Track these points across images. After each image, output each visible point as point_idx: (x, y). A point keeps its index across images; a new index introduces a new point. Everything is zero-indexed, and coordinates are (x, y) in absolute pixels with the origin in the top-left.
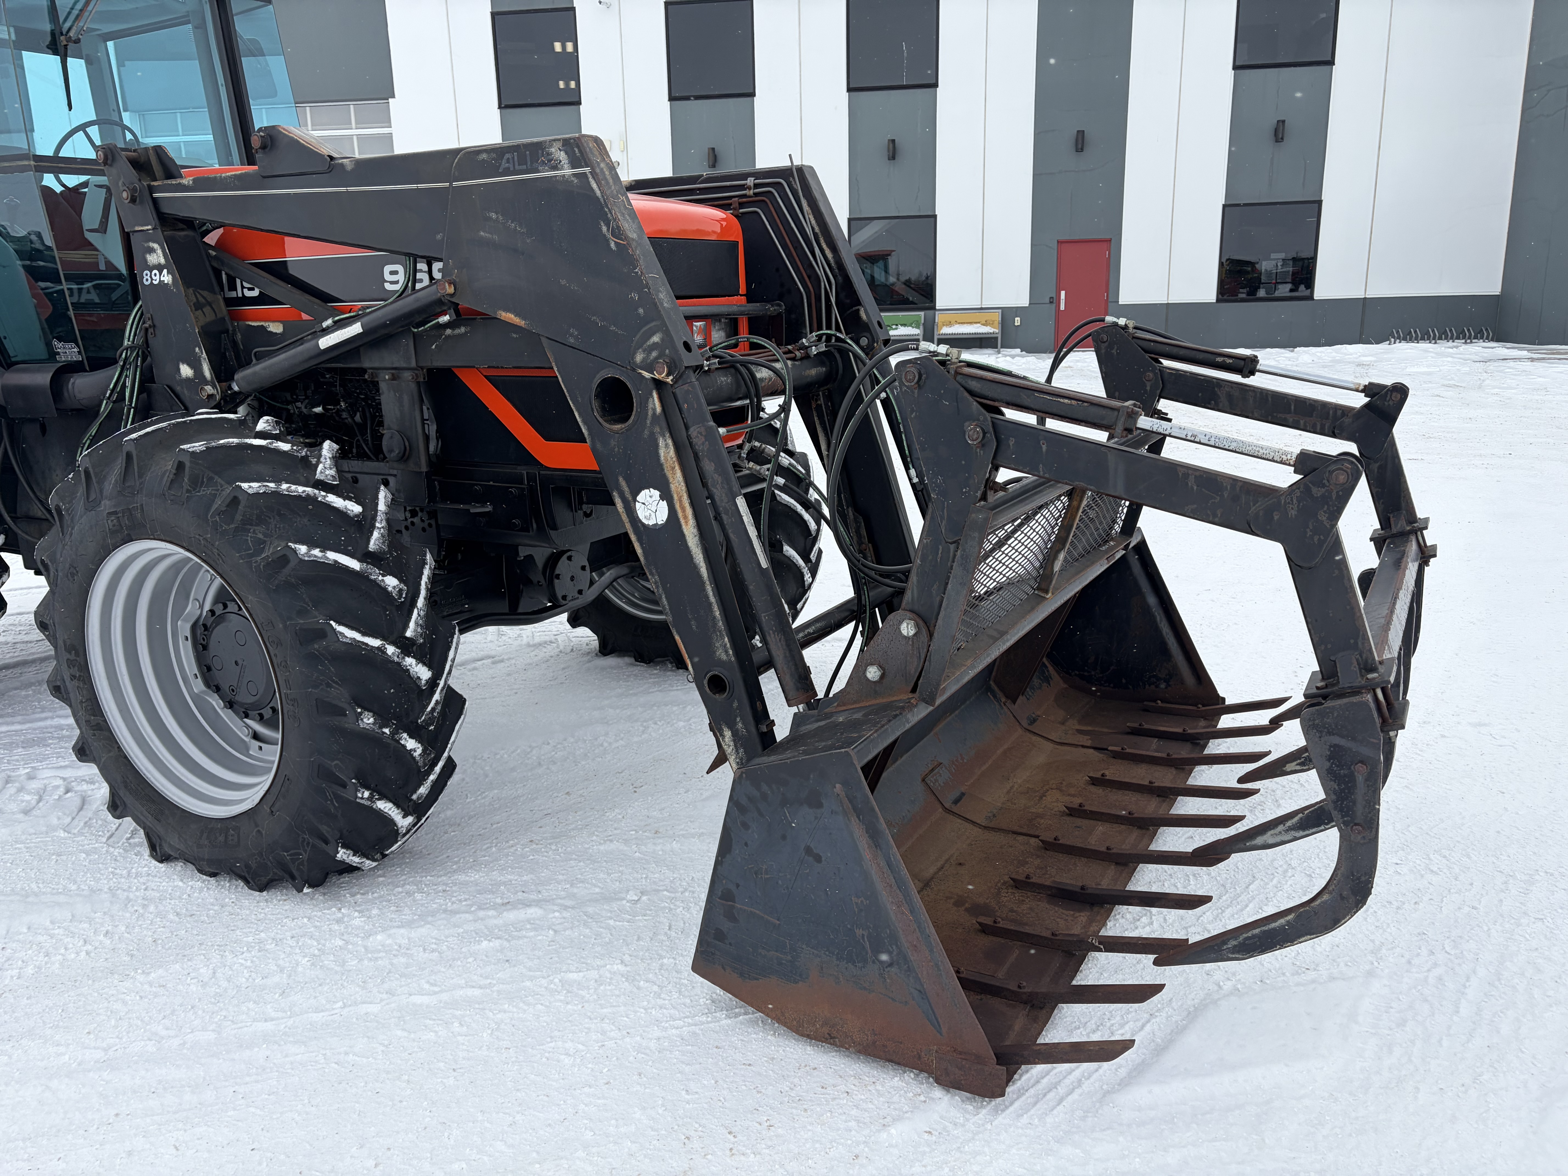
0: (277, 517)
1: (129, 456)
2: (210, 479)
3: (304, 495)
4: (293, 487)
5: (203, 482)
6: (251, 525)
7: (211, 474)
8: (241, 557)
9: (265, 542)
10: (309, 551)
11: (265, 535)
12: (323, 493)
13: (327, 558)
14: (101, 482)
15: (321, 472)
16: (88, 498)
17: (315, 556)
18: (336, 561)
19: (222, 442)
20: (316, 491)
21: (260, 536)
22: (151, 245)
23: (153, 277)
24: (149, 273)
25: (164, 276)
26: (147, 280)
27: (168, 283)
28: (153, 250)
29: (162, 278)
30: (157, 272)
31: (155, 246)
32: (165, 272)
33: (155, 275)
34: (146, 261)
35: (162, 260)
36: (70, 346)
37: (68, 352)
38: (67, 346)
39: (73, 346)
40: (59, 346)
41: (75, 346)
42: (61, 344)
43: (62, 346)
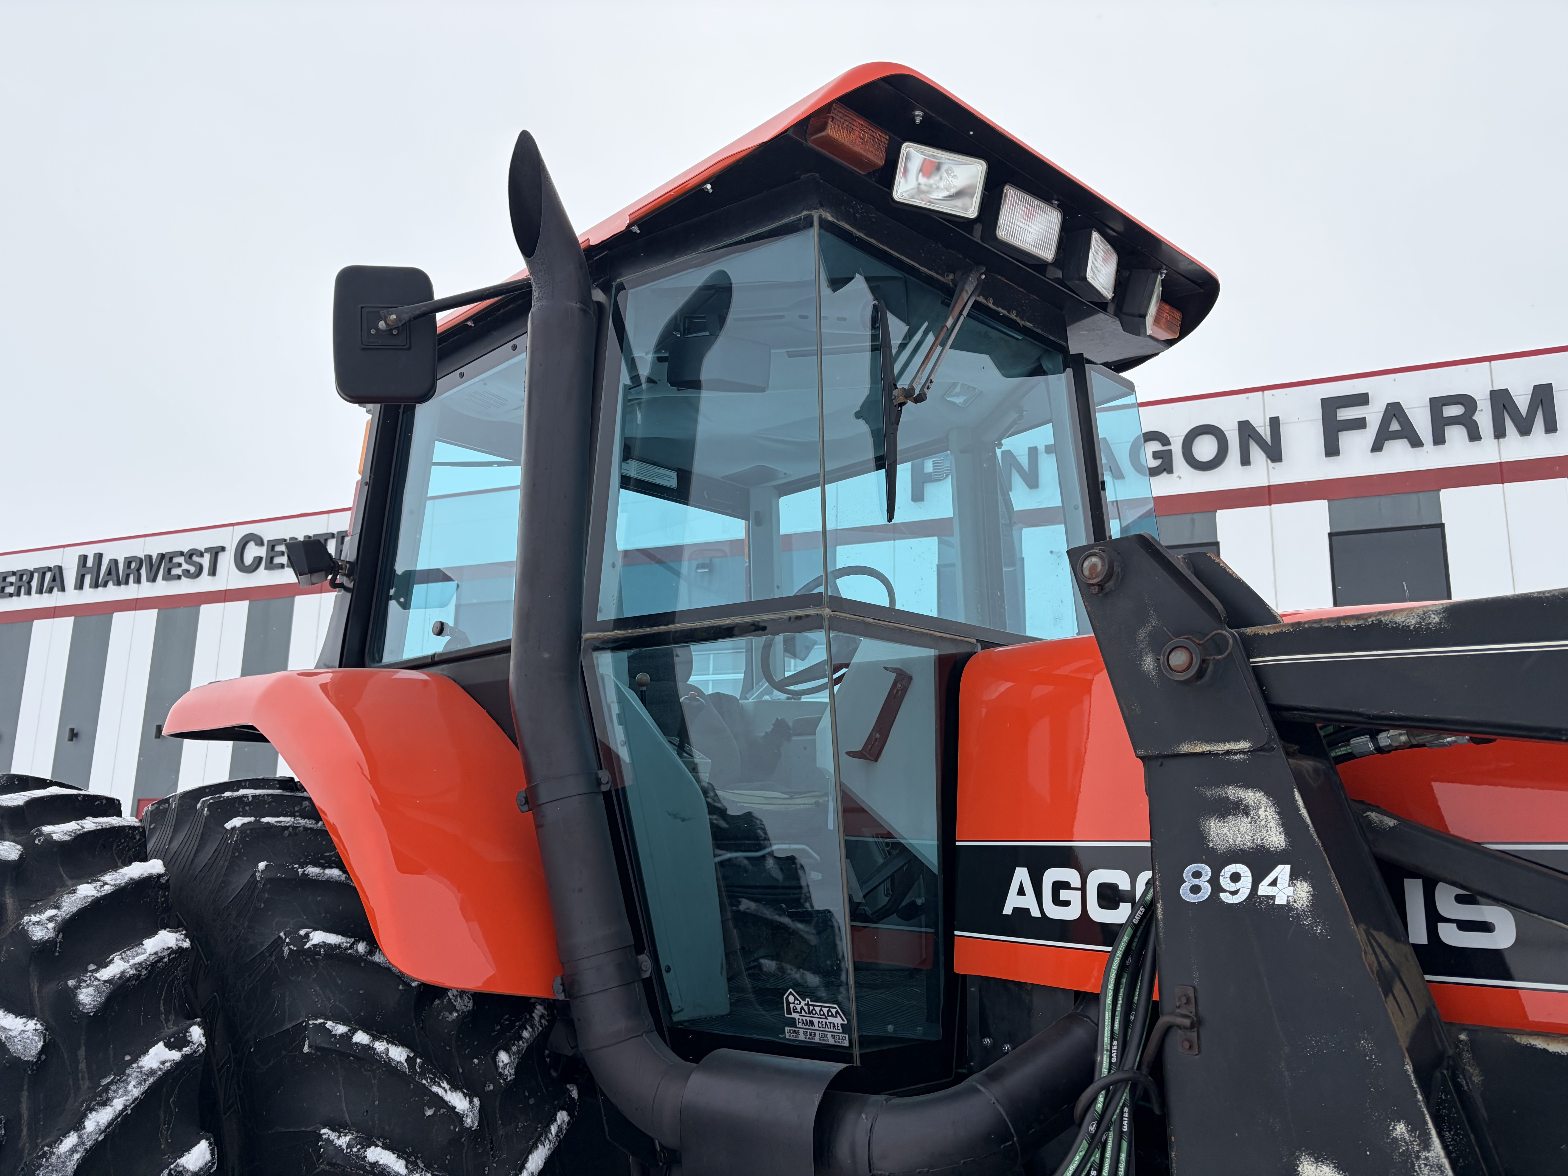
22: (1233, 793)
23: (1225, 882)
24: (1207, 871)
25: (1274, 883)
26: (1196, 889)
27: (1288, 908)
28: (1239, 809)
29: (1264, 889)
30: (1244, 871)
31: (1251, 796)
32: (1283, 871)
33: (1236, 877)
34: (1202, 837)
35: (1276, 839)
36: (825, 1010)
37: (816, 1021)
38: (818, 1009)
39: (833, 1011)
40: (799, 1007)
41: (837, 1012)
42: (803, 1003)
43: (806, 1008)
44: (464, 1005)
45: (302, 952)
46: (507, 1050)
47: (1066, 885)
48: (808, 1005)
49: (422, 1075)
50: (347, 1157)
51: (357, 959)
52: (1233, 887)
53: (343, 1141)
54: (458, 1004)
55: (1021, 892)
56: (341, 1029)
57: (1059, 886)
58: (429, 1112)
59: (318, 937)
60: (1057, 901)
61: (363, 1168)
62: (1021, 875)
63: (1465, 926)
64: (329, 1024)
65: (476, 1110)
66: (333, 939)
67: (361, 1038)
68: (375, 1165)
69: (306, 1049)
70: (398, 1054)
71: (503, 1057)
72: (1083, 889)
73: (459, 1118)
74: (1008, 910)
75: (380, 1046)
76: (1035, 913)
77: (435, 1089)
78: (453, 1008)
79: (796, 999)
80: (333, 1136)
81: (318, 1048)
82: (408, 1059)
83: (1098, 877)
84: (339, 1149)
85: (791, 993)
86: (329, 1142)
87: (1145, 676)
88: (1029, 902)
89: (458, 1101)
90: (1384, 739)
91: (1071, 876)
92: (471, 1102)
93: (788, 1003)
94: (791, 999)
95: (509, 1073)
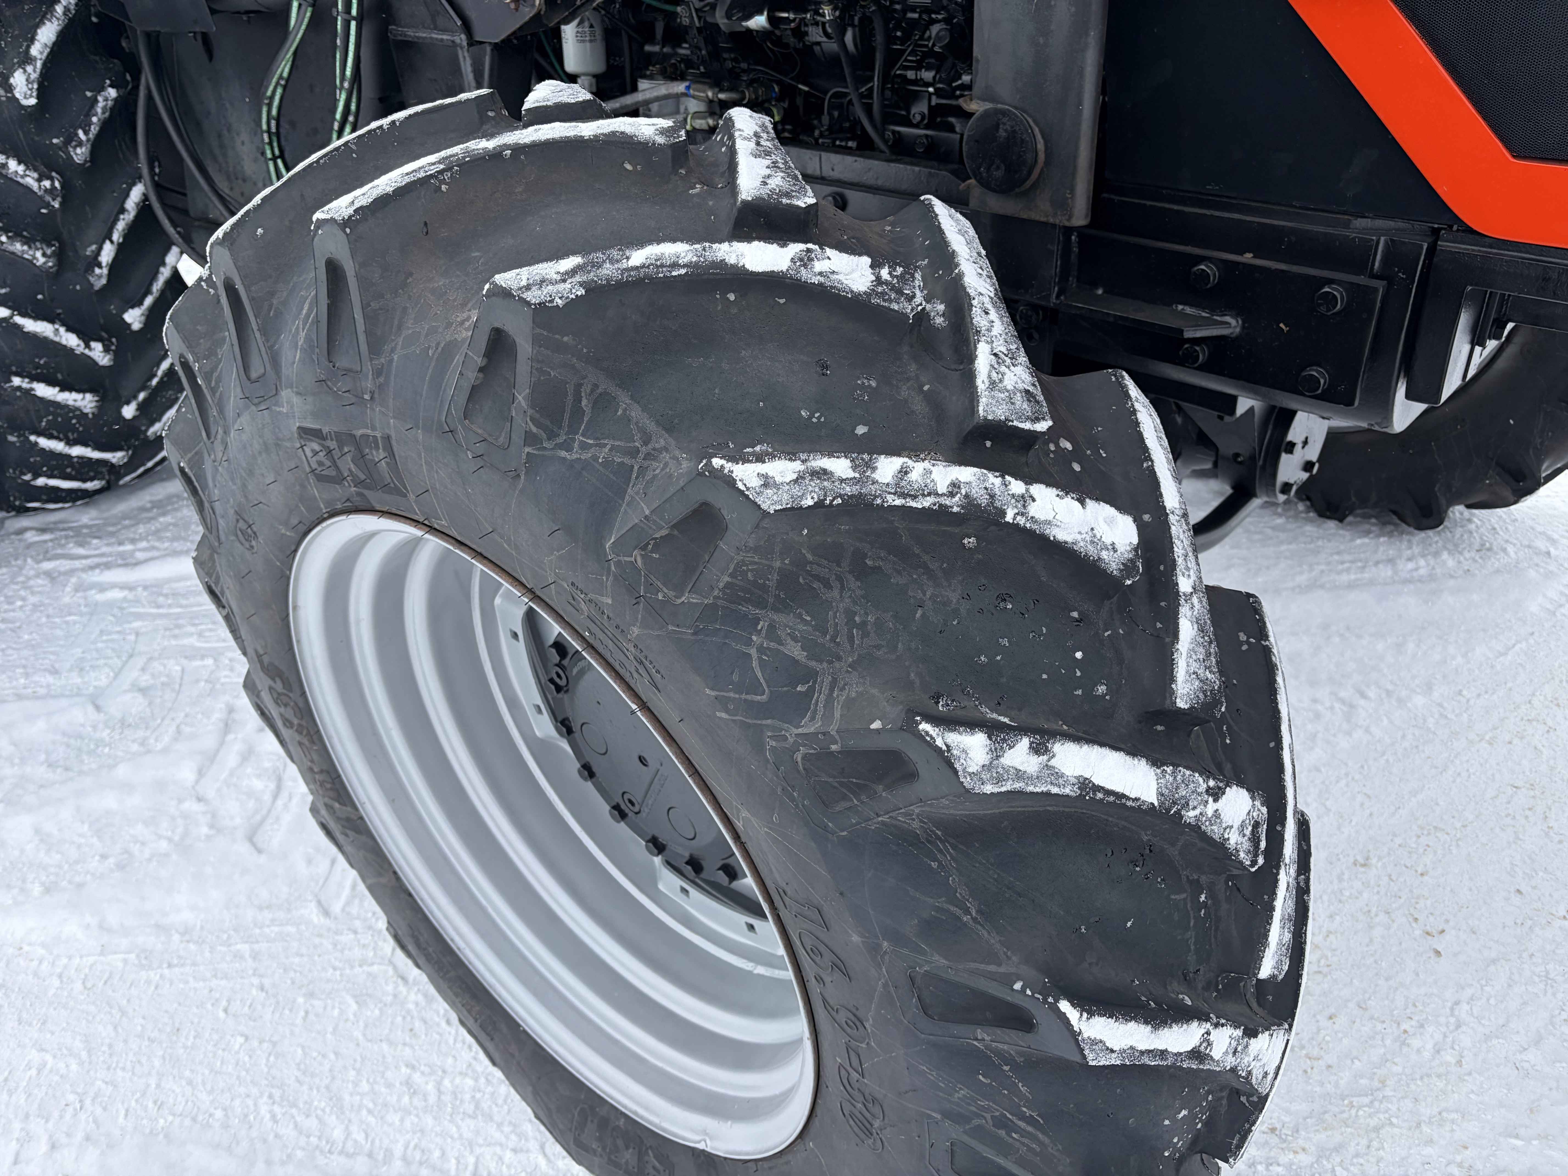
0: (853, 583)
1: (334, 270)
2: (603, 402)
3: (955, 504)
4: (918, 470)
5: (578, 412)
6: (761, 604)
7: (606, 385)
8: (723, 703)
9: (810, 676)
10: (996, 754)
11: (808, 646)
12: (1017, 487)
13: (1057, 776)
14: (270, 330)
15: (993, 385)
16: (246, 368)
17: (1019, 775)
18: (1085, 784)
19: (638, 257)
20: (994, 480)
21: (796, 651)
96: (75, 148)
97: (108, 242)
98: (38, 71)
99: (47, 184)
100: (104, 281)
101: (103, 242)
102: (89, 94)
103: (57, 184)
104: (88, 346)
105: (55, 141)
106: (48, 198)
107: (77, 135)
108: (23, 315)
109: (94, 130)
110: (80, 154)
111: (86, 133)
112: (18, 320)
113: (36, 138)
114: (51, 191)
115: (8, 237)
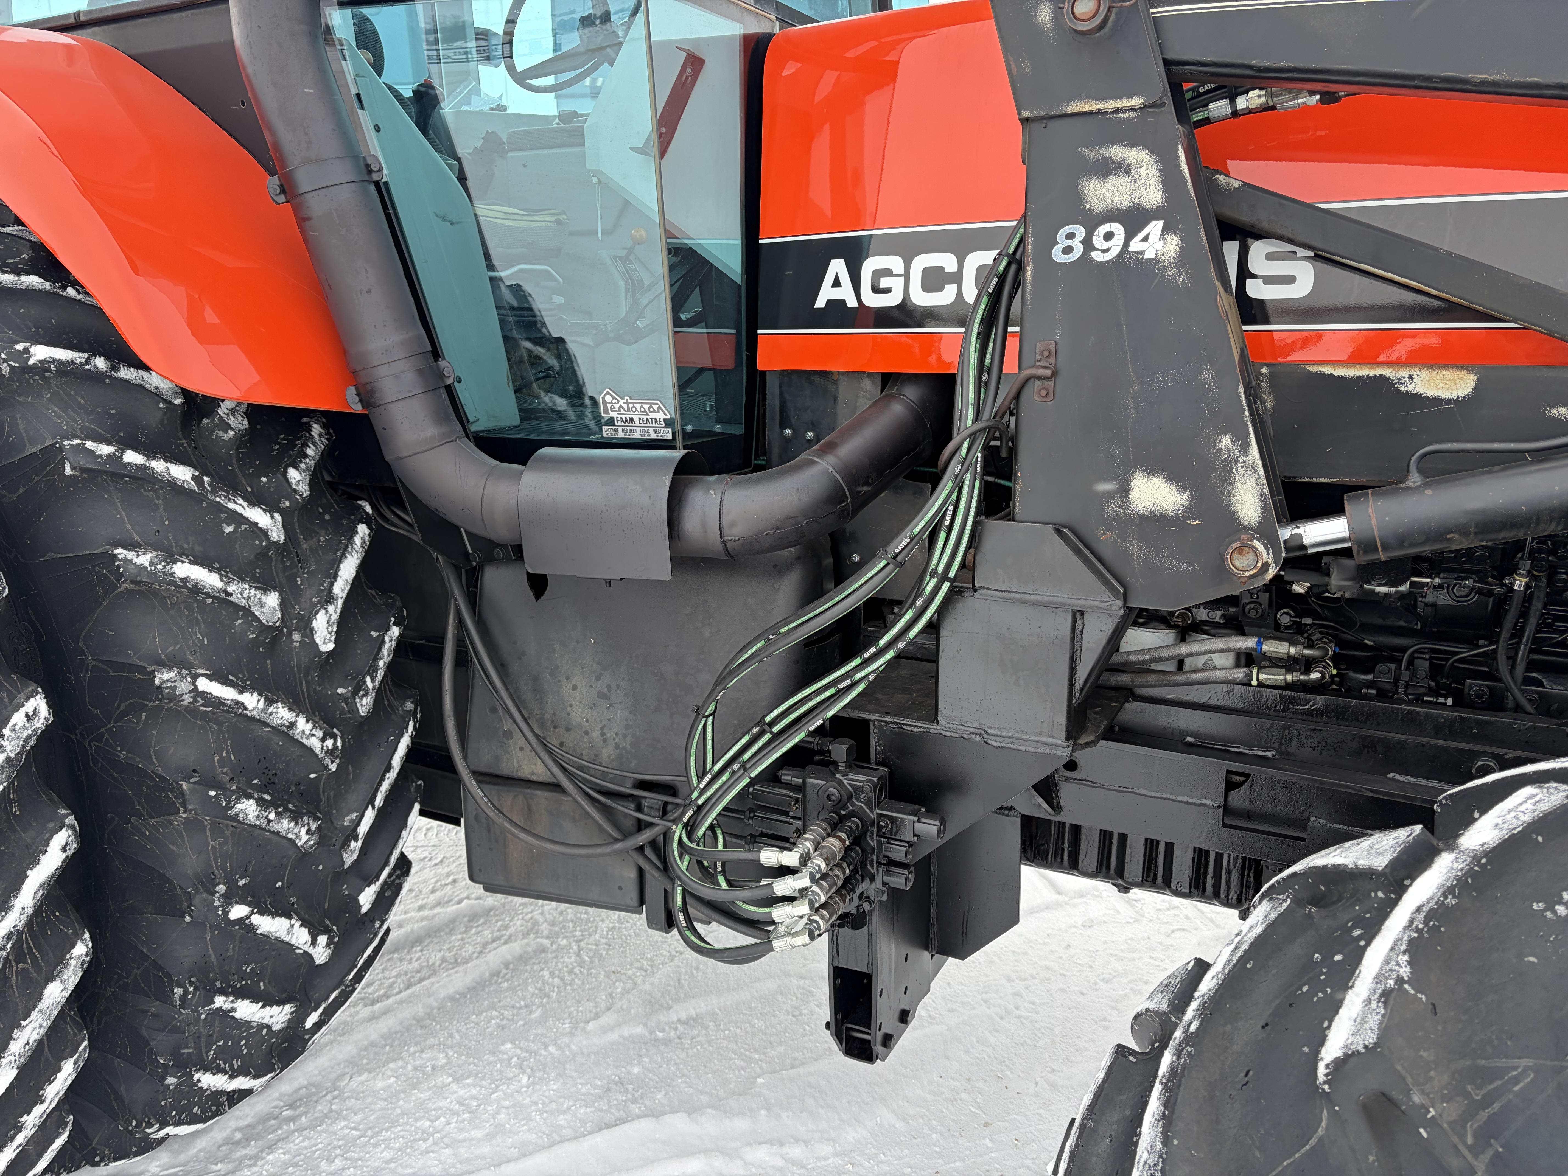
22: (1117, 152)
23: (1098, 241)
24: (1080, 232)
25: (1145, 239)
26: (1068, 250)
27: (1157, 260)
28: (1121, 168)
29: (1135, 245)
30: (1117, 229)
31: (1135, 155)
32: (1155, 227)
33: (1109, 236)
34: (1079, 199)
35: (1154, 196)
36: (646, 407)
37: (636, 418)
38: (638, 406)
39: (655, 407)
40: (617, 406)
41: (659, 408)
42: (621, 402)
43: (625, 406)
44: (239, 423)
45: (26, 369)
46: (296, 467)
47: (888, 273)
48: (627, 403)
49: (214, 492)
50: (153, 575)
51: (97, 377)
52: (1105, 245)
53: (144, 559)
54: (232, 421)
55: (837, 283)
56: (105, 450)
57: (879, 274)
58: (229, 529)
59: (40, 353)
60: (876, 290)
61: (173, 583)
62: (837, 267)
63: (1270, 280)
64: (89, 445)
65: (280, 524)
66: (63, 354)
67: (132, 457)
68: (185, 580)
69: (68, 471)
70: (182, 473)
71: (293, 475)
72: (906, 275)
73: (264, 533)
74: (820, 303)
75: (158, 466)
76: (852, 303)
77: (231, 506)
78: (228, 427)
79: (613, 398)
80: (131, 555)
81: (83, 470)
82: (194, 478)
83: (923, 261)
84: (143, 568)
85: (608, 393)
86: (126, 561)
87: (1039, 30)
88: (846, 293)
89: (258, 516)
90: (1242, 103)
91: (895, 263)
92: (272, 517)
93: (605, 403)
94: (608, 398)
95: (304, 489)
96: (361, 698)
97: (370, 807)
98: (339, 611)
99: (329, 743)
100: (355, 856)
101: (366, 808)
102: (374, 634)
103: (339, 743)
104: (314, 943)
105: (340, 691)
106: (327, 761)
107: (365, 682)
108: (261, 913)
109: (380, 674)
110: (364, 705)
111: (373, 680)
112: (256, 919)
113: (318, 689)
114: (330, 753)
115: (277, 814)
